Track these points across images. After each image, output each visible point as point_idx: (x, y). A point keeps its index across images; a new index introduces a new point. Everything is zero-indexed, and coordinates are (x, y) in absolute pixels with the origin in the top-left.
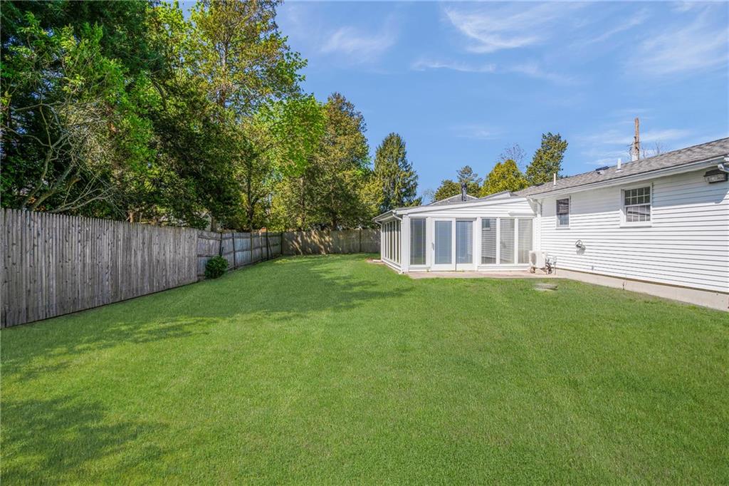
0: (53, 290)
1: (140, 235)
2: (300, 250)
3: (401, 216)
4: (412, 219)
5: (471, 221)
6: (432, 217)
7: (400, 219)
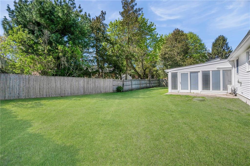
0: (69, 91)
1: (92, 81)
2: (165, 85)
3: (168, 72)
4: (172, 73)
5: (197, 72)
6: (180, 72)
7: (168, 73)
